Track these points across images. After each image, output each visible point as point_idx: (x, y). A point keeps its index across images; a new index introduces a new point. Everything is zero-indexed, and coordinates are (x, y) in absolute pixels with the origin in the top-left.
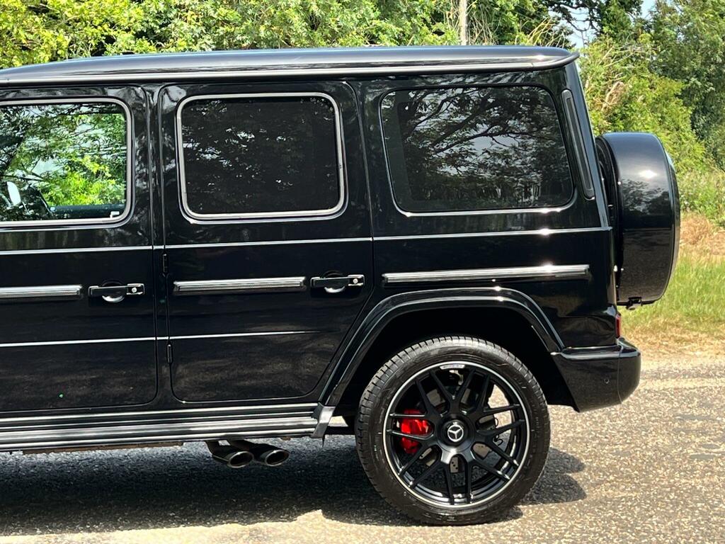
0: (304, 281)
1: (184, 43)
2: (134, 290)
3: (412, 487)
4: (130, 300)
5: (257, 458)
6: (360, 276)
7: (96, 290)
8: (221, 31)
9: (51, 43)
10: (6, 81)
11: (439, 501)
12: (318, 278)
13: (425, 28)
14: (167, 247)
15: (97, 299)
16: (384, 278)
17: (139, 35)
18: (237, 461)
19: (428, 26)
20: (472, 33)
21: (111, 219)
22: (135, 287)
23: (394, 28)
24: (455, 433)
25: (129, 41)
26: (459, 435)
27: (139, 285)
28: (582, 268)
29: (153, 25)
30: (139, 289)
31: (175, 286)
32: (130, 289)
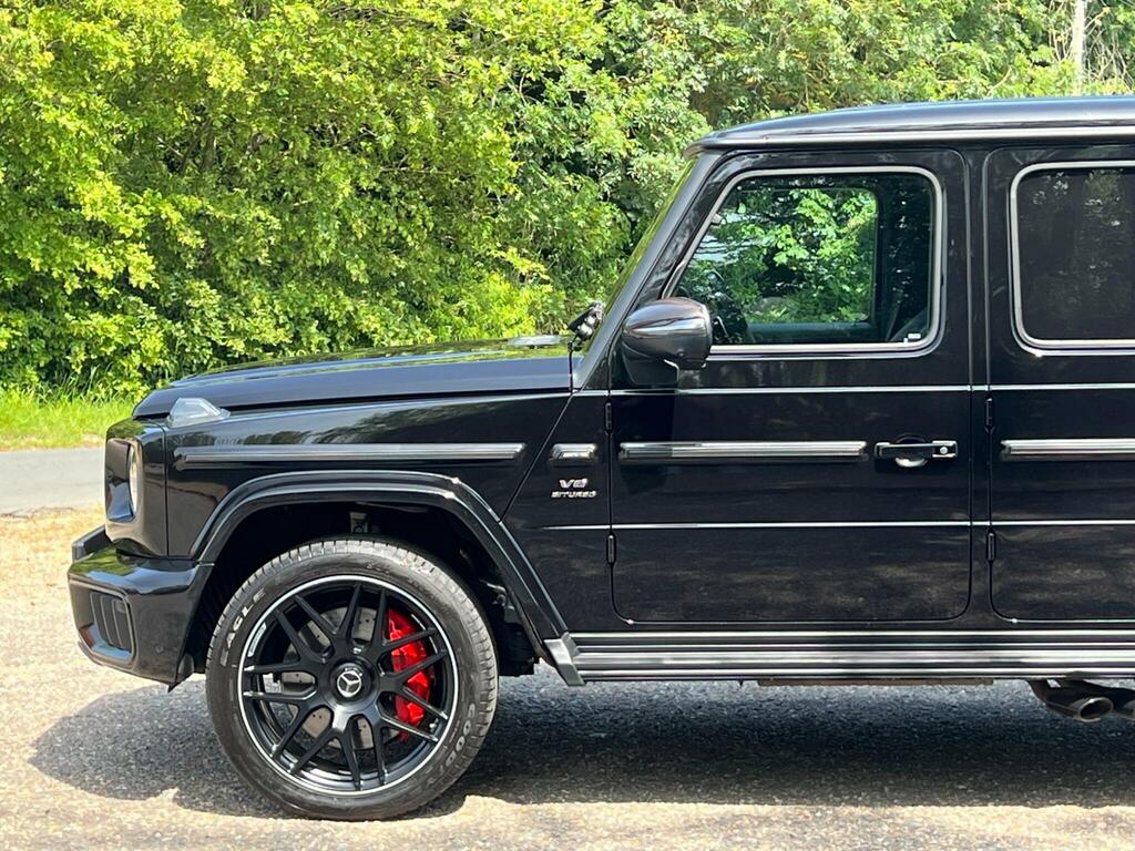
2: (944, 450)
4: (935, 466)
5: (1118, 707)
7: (886, 449)
8: (719, 59)
9: (480, 76)
13: (1022, 56)
14: (994, 388)
15: (886, 464)
17: (596, 66)
18: (1088, 711)
19: (1028, 52)
20: (1093, 61)
21: (906, 344)
22: (945, 448)
23: (985, 56)
25: (585, 75)
27: (951, 443)
29: (615, 50)
30: (950, 450)
31: (1004, 447)
32: (937, 449)
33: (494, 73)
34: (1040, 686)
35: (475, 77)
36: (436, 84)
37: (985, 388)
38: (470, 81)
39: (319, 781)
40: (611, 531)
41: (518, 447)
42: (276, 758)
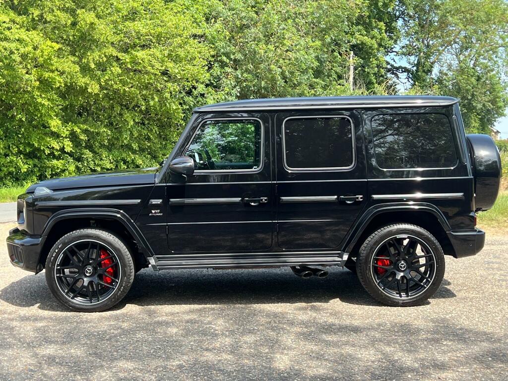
0: (337, 198)
1: (228, 89)
2: (264, 200)
3: (383, 289)
4: (262, 205)
5: (315, 274)
6: (361, 196)
7: (247, 200)
8: (244, 84)
9: (171, 89)
10: (211, 110)
11: (395, 296)
12: (343, 197)
13: (335, 82)
14: (278, 182)
15: (247, 204)
16: (372, 197)
17: (207, 85)
18: (306, 275)
20: (356, 84)
21: (253, 170)
22: (264, 199)
23: (322, 82)
24: (403, 266)
25: (204, 89)
26: (404, 267)
27: (266, 198)
28: (461, 194)
29: (212, 82)
30: (266, 200)
31: (281, 199)
32: (262, 200)
33: (175, 88)
34: (293, 268)
35: (169, 89)
36: (158, 91)
37: (276, 182)
38: (168, 90)
39: (79, 300)
40: (167, 225)
41: (139, 201)
42: (66, 294)
